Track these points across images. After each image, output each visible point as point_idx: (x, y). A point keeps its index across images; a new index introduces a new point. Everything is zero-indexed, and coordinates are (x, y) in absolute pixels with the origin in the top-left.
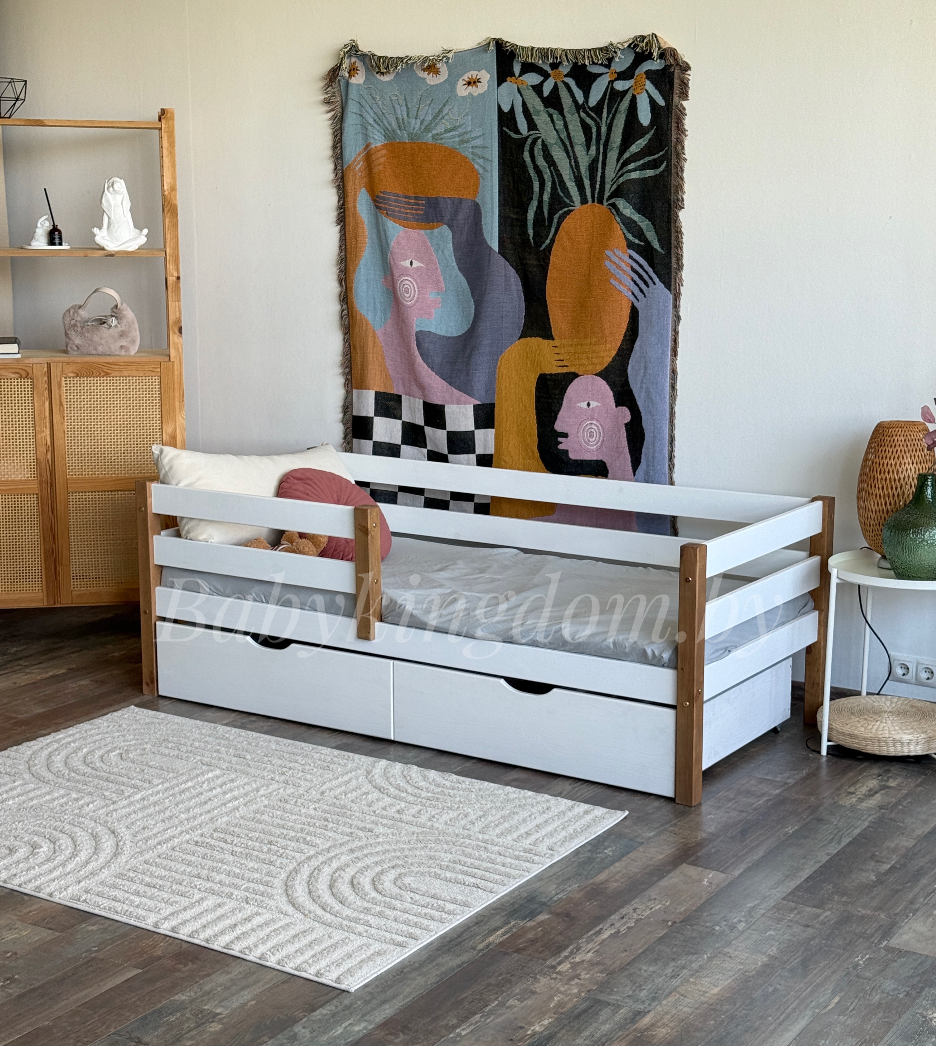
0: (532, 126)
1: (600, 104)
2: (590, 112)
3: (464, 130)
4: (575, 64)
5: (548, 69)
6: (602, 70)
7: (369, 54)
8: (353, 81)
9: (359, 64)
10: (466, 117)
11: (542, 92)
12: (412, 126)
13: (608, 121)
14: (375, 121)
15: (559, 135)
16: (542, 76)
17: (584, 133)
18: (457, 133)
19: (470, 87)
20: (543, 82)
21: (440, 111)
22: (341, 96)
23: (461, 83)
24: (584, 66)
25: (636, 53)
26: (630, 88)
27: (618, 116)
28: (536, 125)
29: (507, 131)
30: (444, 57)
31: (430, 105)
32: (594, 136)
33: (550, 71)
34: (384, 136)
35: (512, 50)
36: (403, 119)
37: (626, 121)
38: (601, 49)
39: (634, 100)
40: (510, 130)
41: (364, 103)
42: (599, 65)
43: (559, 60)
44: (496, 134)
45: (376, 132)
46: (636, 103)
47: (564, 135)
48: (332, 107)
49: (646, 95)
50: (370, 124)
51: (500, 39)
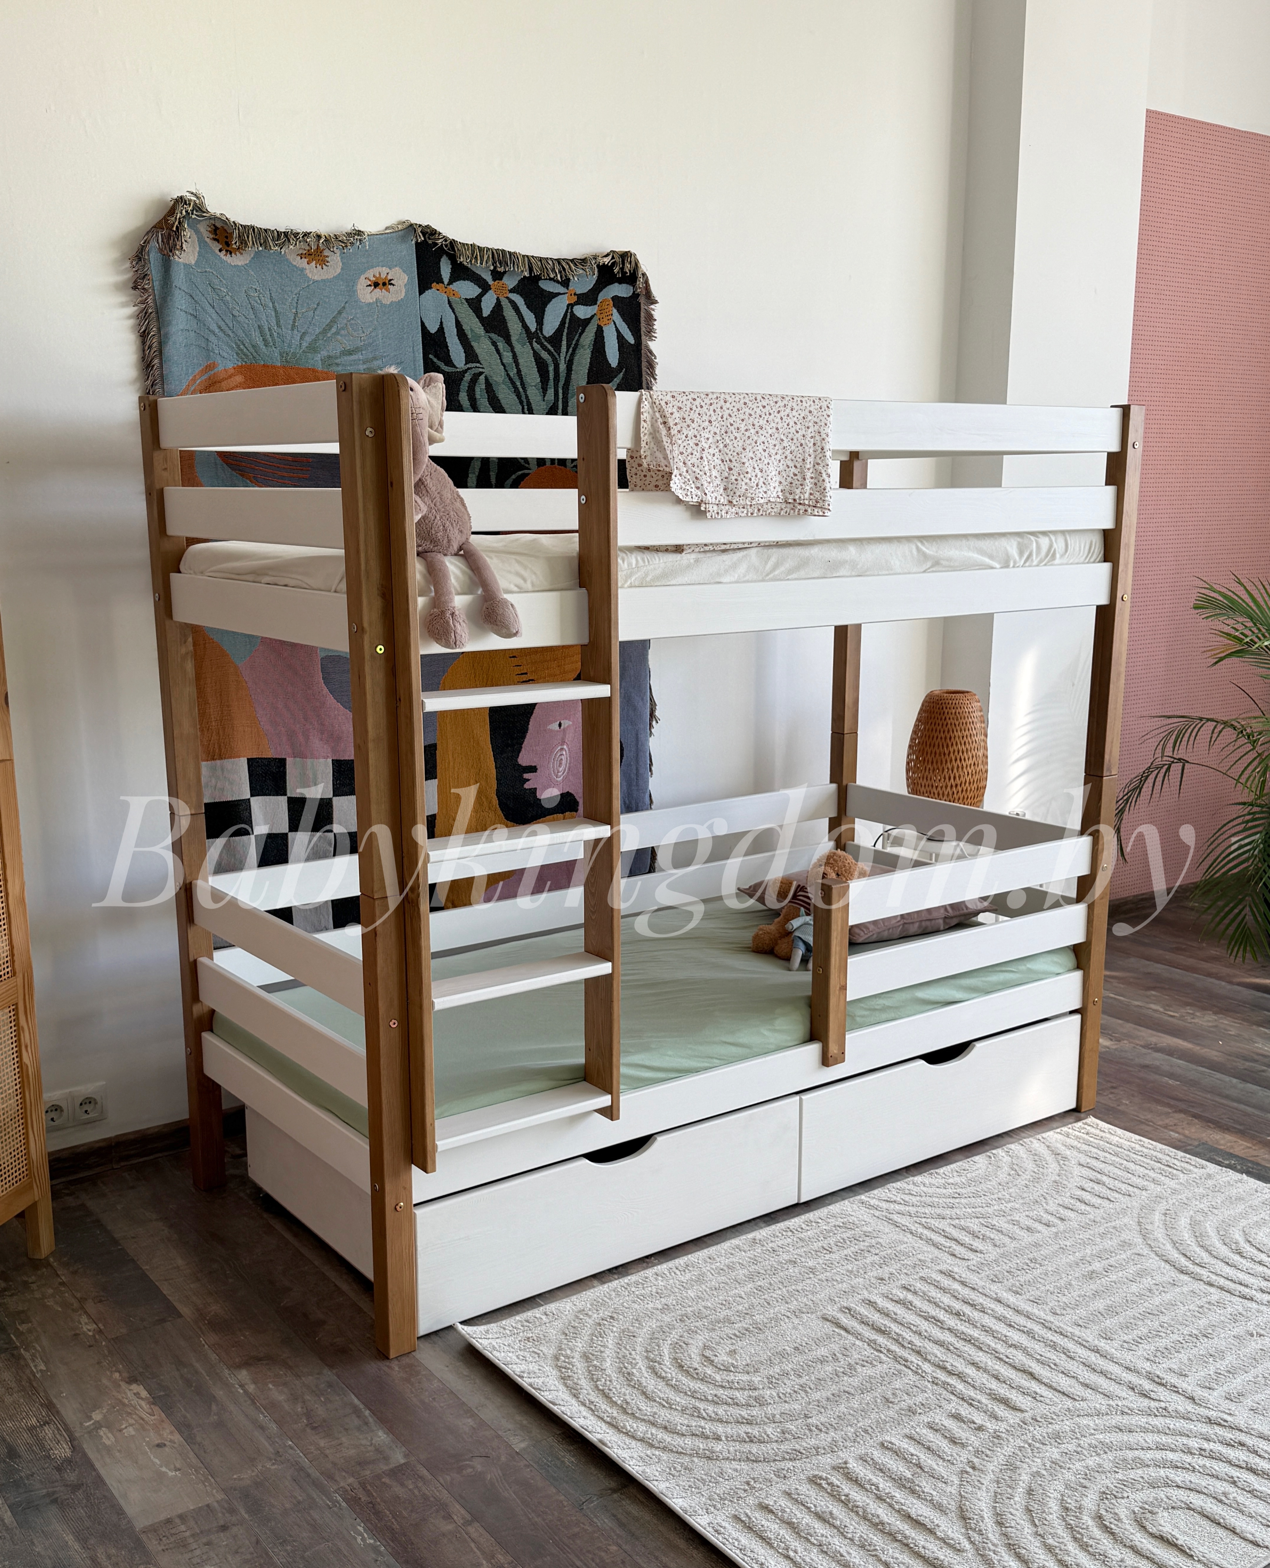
0: (471, 356)
1: (558, 332)
2: (545, 344)
4: (525, 276)
5: (488, 278)
6: (561, 289)
10: (373, 334)
11: (481, 309)
12: (286, 341)
13: (568, 356)
14: (220, 327)
15: (506, 371)
16: (479, 287)
17: (538, 372)
19: (377, 290)
21: (334, 321)
23: (363, 281)
24: (537, 280)
26: (593, 316)
27: (580, 351)
28: (477, 356)
29: (435, 360)
31: (314, 309)
32: (551, 375)
33: (491, 282)
34: (238, 354)
36: (270, 329)
39: (600, 332)
40: (439, 359)
41: (198, 297)
42: (555, 281)
44: (421, 363)
45: (223, 347)
46: (601, 336)
47: (513, 373)
49: (613, 327)
50: (212, 332)
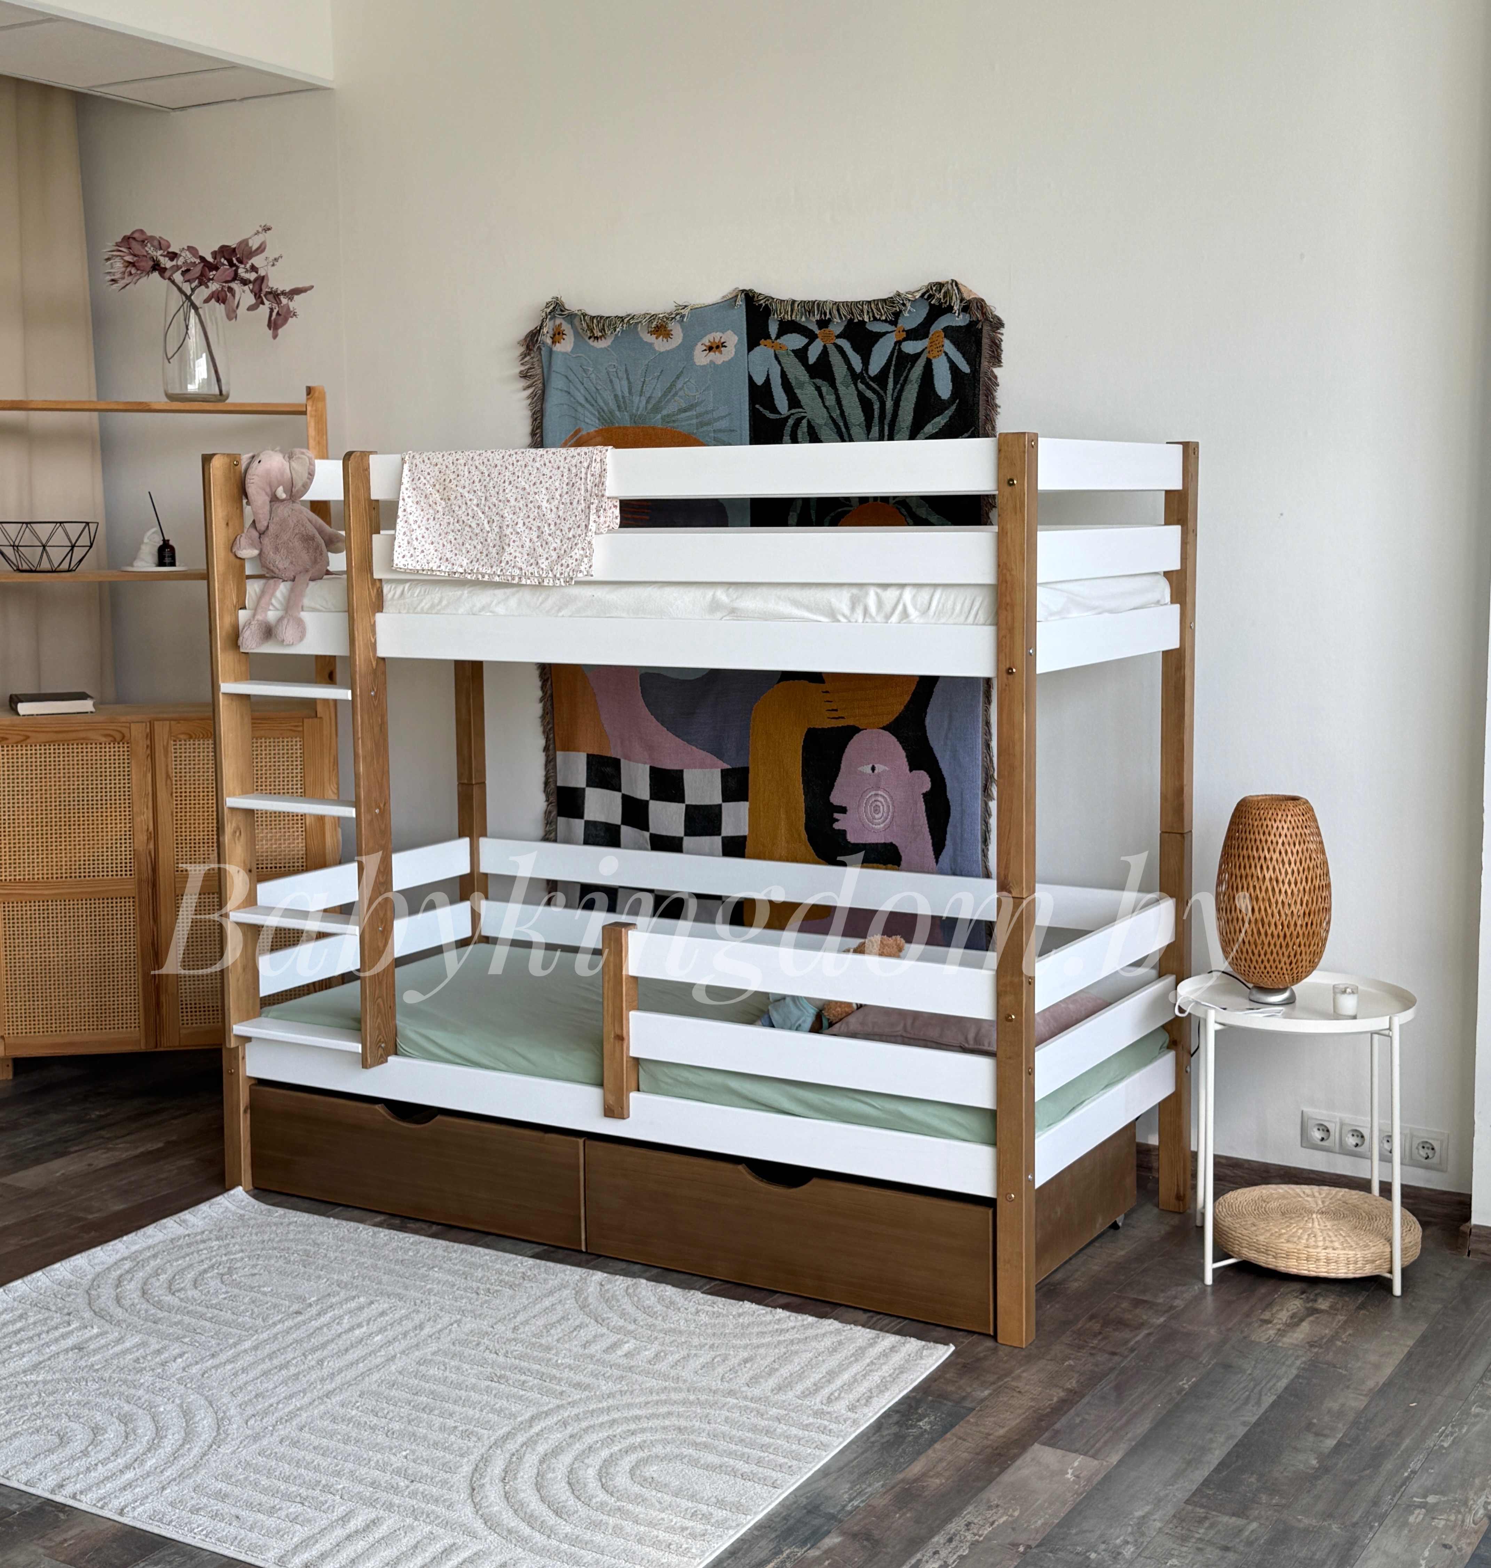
0: (794, 402)
1: (885, 370)
2: (871, 383)
3: (703, 410)
4: (851, 321)
5: (814, 328)
6: (888, 327)
7: (579, 313)
8: (558, 348)
9: (566, 327)
10: (706, 393)
11: (807, 358)
12: (635, 405)
13: (895, 394)
14: (586, 399)
15: (829, 413)
16: (806, 337)
17: (863, 411)
18: (695, 413)
19: (712, 353)
20: (808, 344)
21: (673, 385)
22: (542, 367)
23: (699, 347)
24: (863, 323)
25: (930, 303)
26: (923, 350)
27: (908, 387)
28: (799, 402)
29: (761, 409)
30: (677, 314)
31: (659, 377)
32: (876, 413)
33: (817, 331)
34: (599, 419)
35: (767, 305)
36: (623, 397)
37: (920, 394)
38: (884, 301)
39: (929, 365)
40: (765, 408)
41: (572, 377)
42: (883, 321)
43: (828, 316)
44: (747, 413)
45: (589, 415)
46: (932, 370)
47: (836, 414)
48: (529, 383)
49: (945, 358)
50: (581, 404)
51: (751, 290)
